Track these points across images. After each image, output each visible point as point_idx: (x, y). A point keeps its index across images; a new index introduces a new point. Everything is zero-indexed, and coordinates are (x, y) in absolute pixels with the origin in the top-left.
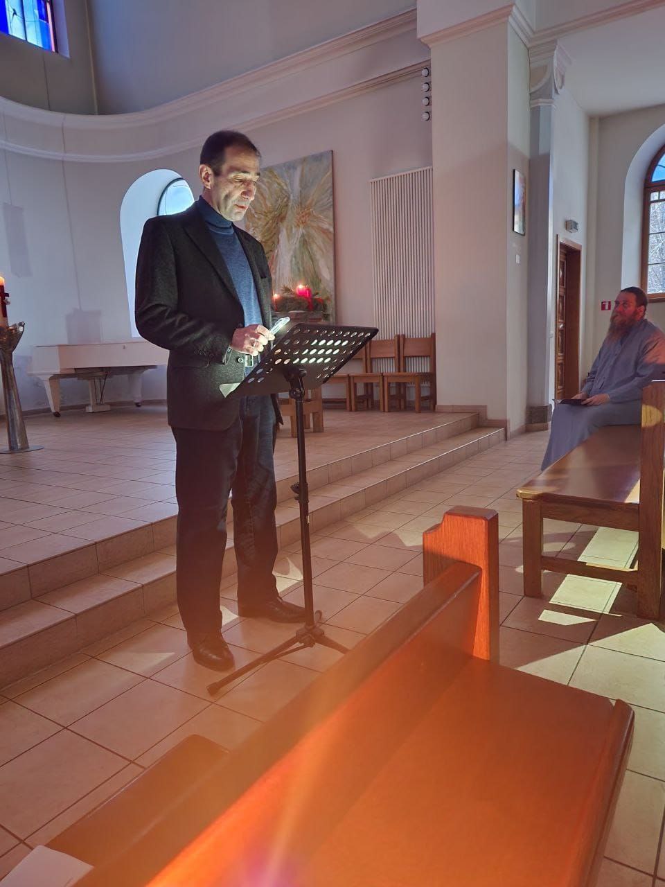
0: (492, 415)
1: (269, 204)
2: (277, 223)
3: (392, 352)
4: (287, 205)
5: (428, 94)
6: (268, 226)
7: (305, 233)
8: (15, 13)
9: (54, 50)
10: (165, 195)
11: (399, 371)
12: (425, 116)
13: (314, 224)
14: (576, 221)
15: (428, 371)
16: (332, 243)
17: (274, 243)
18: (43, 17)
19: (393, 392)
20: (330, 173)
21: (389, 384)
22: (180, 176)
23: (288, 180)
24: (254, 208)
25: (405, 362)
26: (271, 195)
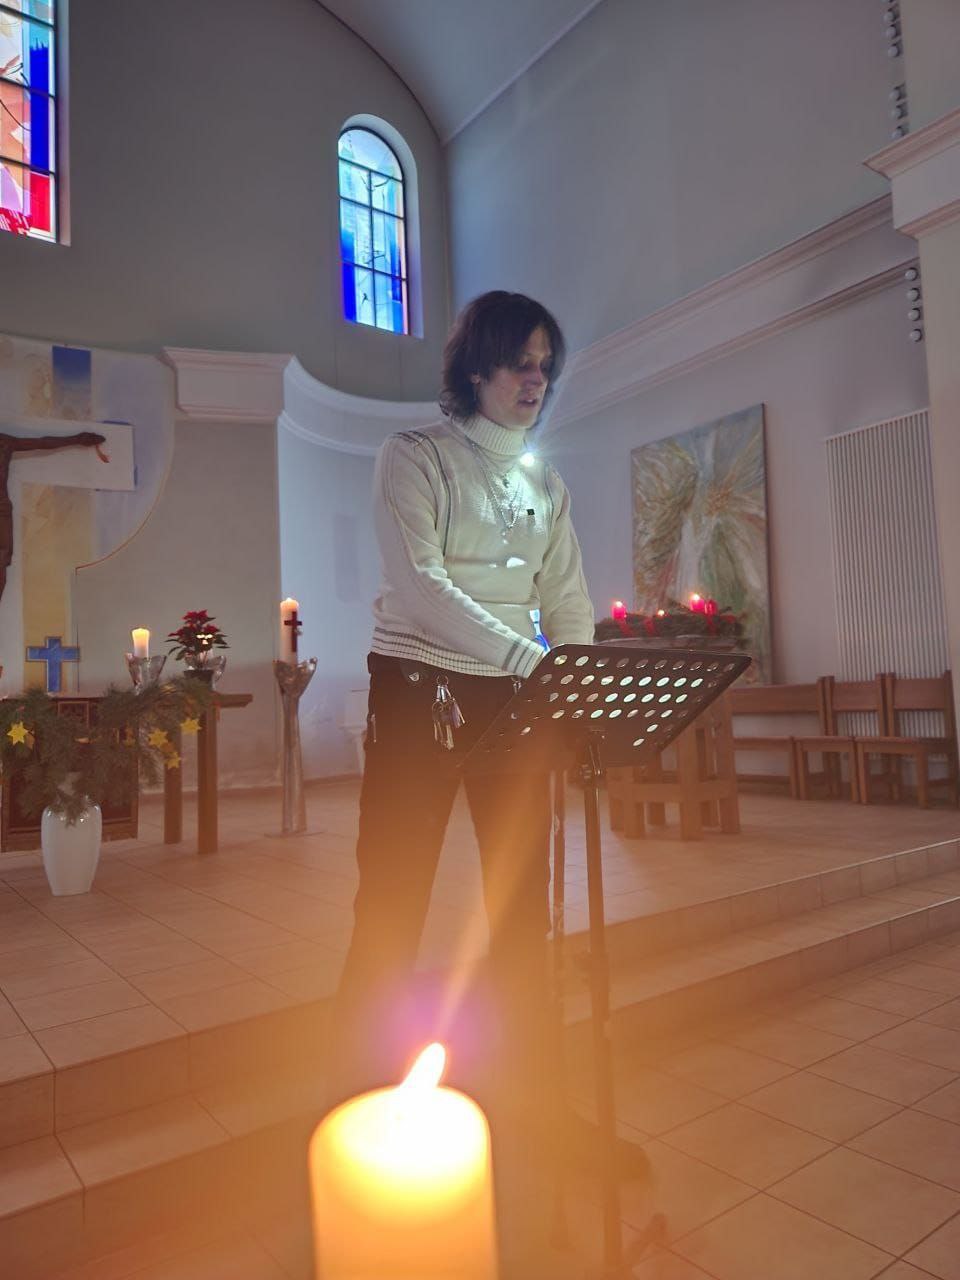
1: (667, 487)
2: (679, 512)
3: (873, 701)
4: (694, 486)
5: (916, 305)
6: (665, 517)
7: (721, 522)
8: (365, 298)
9: (406, 332)
11: (887, 734)
12: (914, 335)
13: (735, 509)
15: (943, 735)
16: (763, 535)
17: (673, 540)
18: (397, 297)
19: (877, 770)
20: (759, 436)
21: (866, 755)
23: (695, 453)
24: (646, 494)
25: (896, 720)
26: (671, 473)
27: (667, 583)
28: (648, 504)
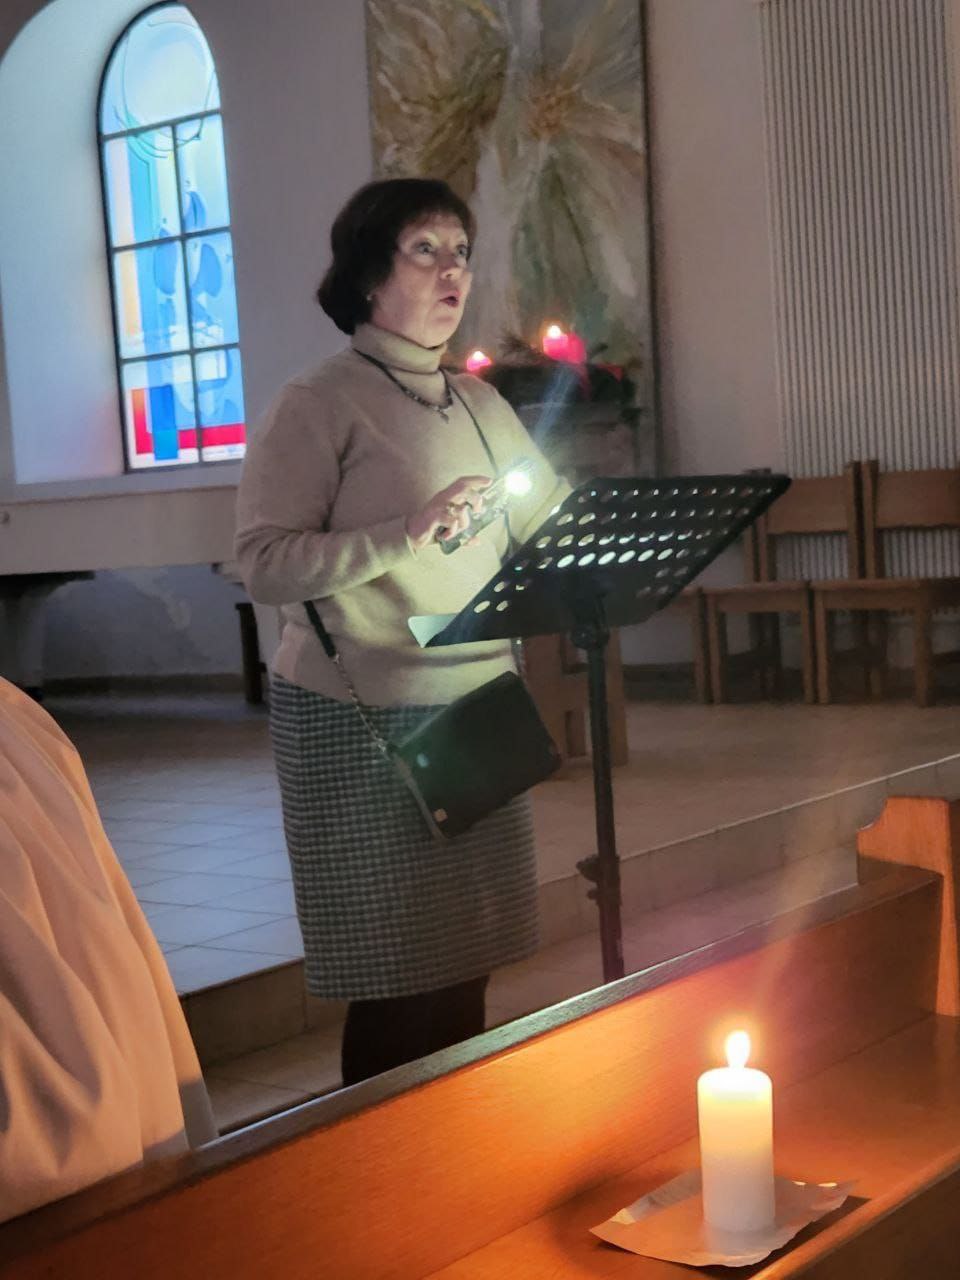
1: (445, 74)
2: (470, 130)
3: (839, 516)
4: (500, 76)
6: (440, 139)
7: (556, 155)
10: (120, 54)
11: (863, 574)
13: (586, 131)
16: (640, 186)
19: (846, 641)
21: (830, 615)
24: (400, 84)
25: (879, 548)
26: (452, 43)
28: (405, 108)
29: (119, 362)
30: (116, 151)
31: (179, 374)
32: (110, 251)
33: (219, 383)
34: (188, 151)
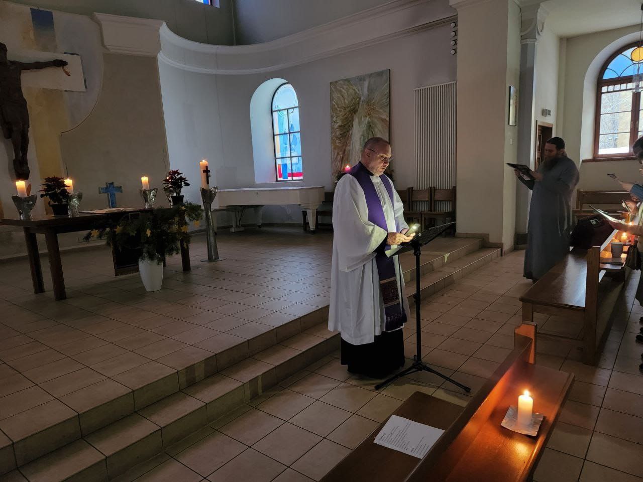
0: (493, 239)
1: (347, 102)
2: (352, 114)
3: (426, 197)
4: (359, 103)
5: (455, 38)
6: (346, 116)
7: (370, 121)
9: (210, 3)
10: (276, 94)
11: (431, 211)
12: (453, 52)
13: (377, 116)
14: (550, 109)
15: (451, 211)
16: (388, 128)
17: (349, 126)
19: (427, 224)
20: (387, 84)
21: (425, 218)
22: (287, 82)
23: (360, 88)
24: (337, 104)
25: (435, 205)
26: (349, 96)
27: (346, 146)
28: (338, 109)
29: (276, 159)
30: (275, 114)
31: (288, 161)
32: (274, 135)
33: (297, 164)
34: (290, 115)
